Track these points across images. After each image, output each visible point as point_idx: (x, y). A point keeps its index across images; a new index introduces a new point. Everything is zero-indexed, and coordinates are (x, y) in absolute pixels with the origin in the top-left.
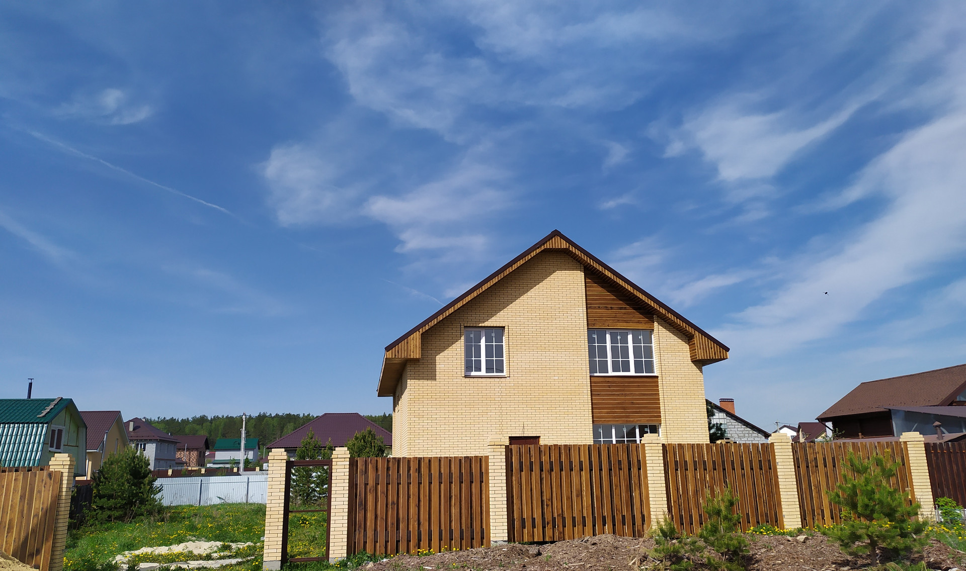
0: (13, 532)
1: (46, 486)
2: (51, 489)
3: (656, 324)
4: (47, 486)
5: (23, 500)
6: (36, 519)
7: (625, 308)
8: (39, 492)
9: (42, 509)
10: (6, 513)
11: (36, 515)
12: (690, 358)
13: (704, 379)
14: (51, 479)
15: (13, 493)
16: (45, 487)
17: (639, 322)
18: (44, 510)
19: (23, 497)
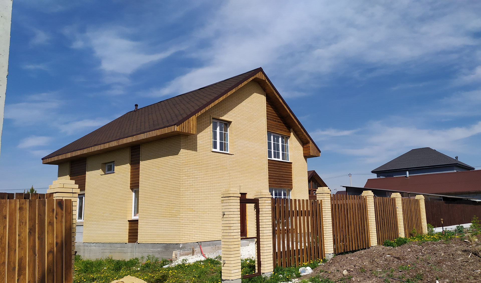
0: (25, 274)
1: (57, 216)
2: (64, 220)
3: (292, 134)
4: (59, 217)
5: (32, 233)
6: (51, 256)
7: (280, 122)
8: (51, 224)
9: (57, 243)
10: (14, 250)
11: (51, 252)
12: (303, 154)
13: (307, 166)
14: (62, 209)
15: (20, 225)
16: (56, 218)
17: (285, 131)
18: (59, 244)
19: (32, 231)
